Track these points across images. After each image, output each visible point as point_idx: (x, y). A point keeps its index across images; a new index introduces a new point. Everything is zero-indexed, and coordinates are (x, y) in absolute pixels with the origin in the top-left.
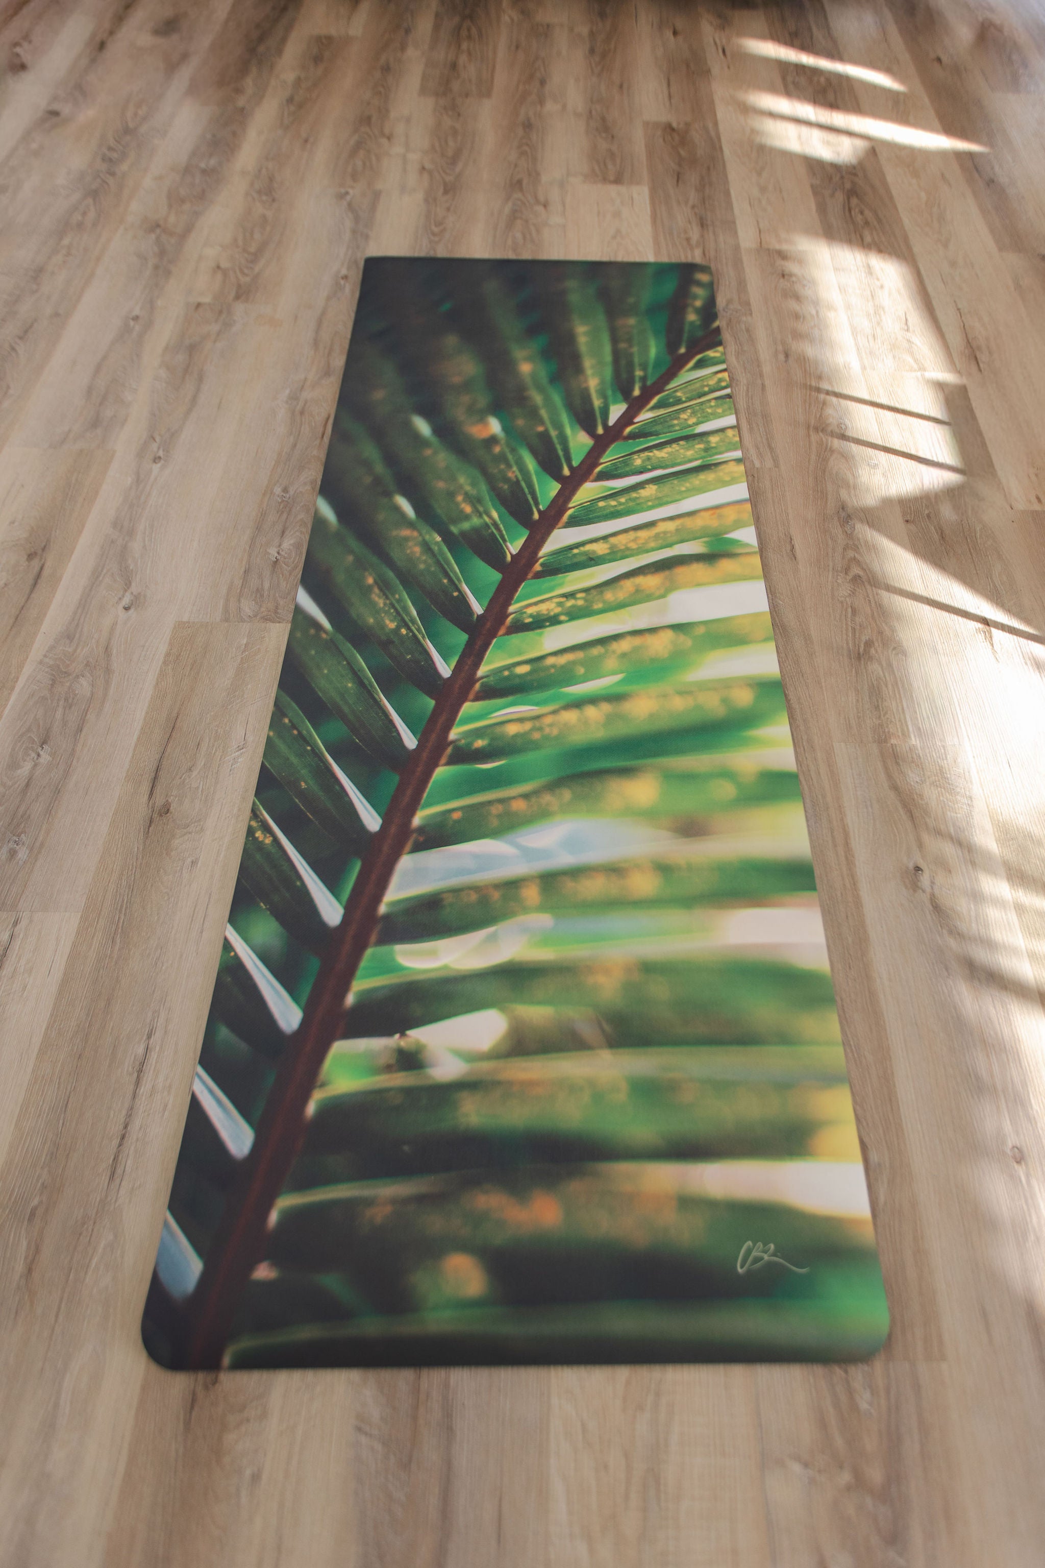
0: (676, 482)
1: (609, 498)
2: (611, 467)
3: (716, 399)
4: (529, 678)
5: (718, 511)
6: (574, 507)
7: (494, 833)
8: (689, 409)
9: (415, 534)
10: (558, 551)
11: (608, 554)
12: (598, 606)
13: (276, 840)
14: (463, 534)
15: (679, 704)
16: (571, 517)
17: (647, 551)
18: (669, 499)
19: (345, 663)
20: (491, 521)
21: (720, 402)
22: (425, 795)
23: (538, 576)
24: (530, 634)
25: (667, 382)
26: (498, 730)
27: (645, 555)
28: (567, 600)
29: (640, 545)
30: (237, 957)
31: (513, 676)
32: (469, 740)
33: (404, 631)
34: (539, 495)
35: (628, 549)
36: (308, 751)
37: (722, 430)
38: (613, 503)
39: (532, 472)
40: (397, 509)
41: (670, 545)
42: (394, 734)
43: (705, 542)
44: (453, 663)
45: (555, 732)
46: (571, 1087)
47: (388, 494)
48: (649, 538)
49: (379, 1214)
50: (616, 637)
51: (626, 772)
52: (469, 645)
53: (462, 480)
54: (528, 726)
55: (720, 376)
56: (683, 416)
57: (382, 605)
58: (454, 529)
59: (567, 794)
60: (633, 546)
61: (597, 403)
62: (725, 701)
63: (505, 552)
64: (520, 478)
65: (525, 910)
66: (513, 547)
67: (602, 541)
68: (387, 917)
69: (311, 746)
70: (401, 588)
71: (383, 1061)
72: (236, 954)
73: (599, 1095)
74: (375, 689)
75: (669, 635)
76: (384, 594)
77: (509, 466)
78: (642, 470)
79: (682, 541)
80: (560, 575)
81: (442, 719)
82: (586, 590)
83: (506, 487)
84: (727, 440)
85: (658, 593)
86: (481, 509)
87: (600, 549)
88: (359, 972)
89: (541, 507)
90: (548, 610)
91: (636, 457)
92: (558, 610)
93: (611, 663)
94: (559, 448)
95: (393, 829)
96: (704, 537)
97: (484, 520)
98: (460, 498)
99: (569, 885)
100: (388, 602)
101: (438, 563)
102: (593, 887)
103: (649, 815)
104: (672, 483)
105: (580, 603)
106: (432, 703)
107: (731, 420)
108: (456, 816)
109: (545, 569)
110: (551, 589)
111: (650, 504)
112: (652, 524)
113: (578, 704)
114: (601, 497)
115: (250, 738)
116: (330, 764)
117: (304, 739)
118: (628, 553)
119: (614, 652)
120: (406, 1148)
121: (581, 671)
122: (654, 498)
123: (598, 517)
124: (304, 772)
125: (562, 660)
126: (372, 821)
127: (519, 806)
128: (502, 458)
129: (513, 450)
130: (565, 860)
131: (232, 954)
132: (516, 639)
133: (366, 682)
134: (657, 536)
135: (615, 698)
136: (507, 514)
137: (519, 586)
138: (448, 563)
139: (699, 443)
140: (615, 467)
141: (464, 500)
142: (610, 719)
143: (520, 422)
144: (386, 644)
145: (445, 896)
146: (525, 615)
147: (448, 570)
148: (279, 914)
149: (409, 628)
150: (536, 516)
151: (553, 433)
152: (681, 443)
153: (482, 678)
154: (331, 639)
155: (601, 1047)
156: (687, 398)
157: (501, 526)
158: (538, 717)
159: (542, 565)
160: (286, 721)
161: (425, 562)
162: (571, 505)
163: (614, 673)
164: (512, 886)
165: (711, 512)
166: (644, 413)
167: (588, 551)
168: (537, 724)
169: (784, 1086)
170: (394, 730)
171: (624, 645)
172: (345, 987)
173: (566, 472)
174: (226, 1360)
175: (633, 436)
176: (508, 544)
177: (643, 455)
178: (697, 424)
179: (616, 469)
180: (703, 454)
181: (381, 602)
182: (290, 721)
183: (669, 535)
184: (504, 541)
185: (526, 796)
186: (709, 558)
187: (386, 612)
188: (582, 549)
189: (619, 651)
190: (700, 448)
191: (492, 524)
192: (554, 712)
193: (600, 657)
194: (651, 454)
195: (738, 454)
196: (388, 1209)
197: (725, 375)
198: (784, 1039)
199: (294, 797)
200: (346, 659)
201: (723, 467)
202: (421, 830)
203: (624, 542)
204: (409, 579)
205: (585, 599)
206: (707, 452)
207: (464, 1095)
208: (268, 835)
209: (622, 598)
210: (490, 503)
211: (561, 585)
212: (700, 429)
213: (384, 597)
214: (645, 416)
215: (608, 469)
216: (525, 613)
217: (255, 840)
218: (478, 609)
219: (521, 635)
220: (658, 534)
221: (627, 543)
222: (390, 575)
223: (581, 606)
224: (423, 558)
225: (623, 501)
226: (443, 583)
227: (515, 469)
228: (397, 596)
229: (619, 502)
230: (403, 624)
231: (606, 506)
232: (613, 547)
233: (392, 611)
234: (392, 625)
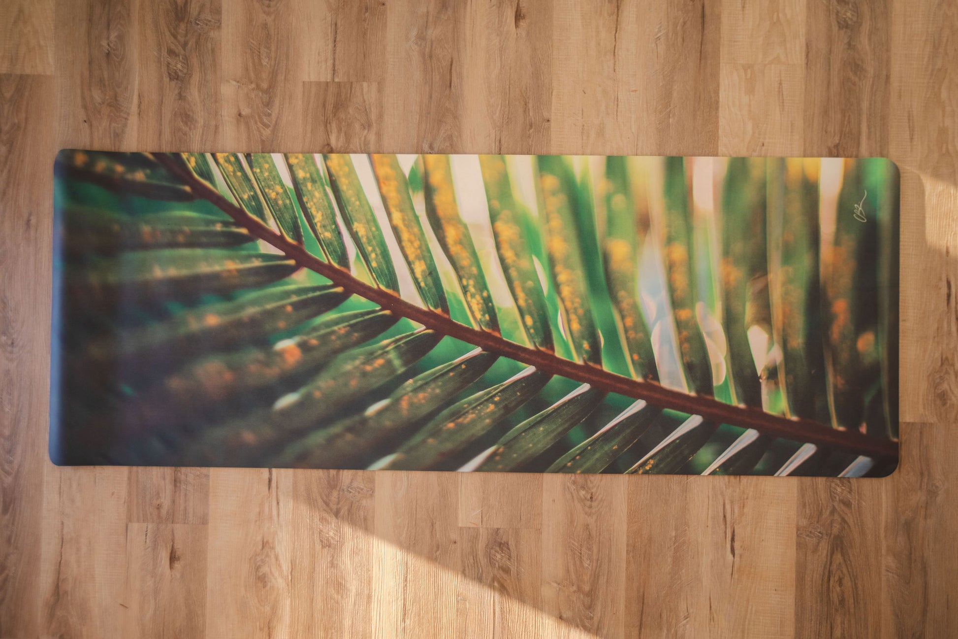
0: (350, 208)
1: (368, 258)
2: (333, 255)
3: (251, 167)
4: (536, 316)
5: (381, 180)
6: (378, 285)
7: (647, 335)
8: (264, 190)
9: (406, 398)
10: (423, 297)
11: (425, 261)
12: (474, 270)
13: (651, 457)
14: (405, 363)
15: (556, 223)
16: (388, 286)
17: (422, 234)
18: (369, 214)
19: (523, 434)
20: (392, 344)
21: (255, 164)
22: (622, 376)
23: (446, 310)
24: (499, 316)
25: (231, 205)
26: (576, 334)
27: (426, 236)
28: (469, 291)
29: (417, 238)
30: (719, 467)
31: (534, 327)
32: (583, 352)
33: (497, 399)
34: (365, 310)
35: (420, 247)
36: (591, 449)
37: (290, 167)
38: (373, 255)
39: (339, 315)
40: (380, 413)
41: (417, 218)
42: (579, 398)
43: (414, 192)
44: (524, 365)
45: (577, 300)
46: (786, 294)
47: (365, 421)
48: (409, 231)
49: (840, 381)
50: (502, 260)
51: (607, 259)
52: (508, 355)
53: (348, 367)
54: (573, 317)
55: (221, 161)
56: (273, 195)
57: (474, 415)
58: (401, 370)
59: (622, 294)
60: (417, 244)
61: (257, 263)
62: (554, 193)
63: (423, 334)
64: (347, 324)
65: (693, 317)
66: (419, 328)
67: (413, 266)
68: (698, 392)
69: (587, 447)
70: (457, 404)
71: (773, 386)
72: (718, 468)
73: (788, 281)
74: (545, 412)
75: (500, 225)
76: (464, 414)
77: (333, 332)
78: (337, 232)
79: (413, 209)
80: (446, 295)
81: (568, 369)
82: (460, 278)
83: (356, 335)
84: (303, 164)
85: (462, 229)
86: (380, 352)
87: (420, 268)
88: (728, 403)
89: (377, 309)
90: (478, 304)
91: (322, 236)
92: (478, 297)
93: (524, 264)
94: (311, 295)
95: (645, 393)
96: (408, 193)
97: (391, 349)
98: (368, 368)
99: (679, 293)
100: (471, 412)
101: (434, 380)
102: (681, 280)
103: (636, 247)
104: (352, 211)
105: (471, 282)
106: (556, 377)
107: (278, 159)
108: (636, 357)
109: (440, 306)
110: (459, 302)
111: (374, 229)
112: (395, 229)
113: (556, 286)
114: (367, 264)
116: (601, 433)
117: (583, 452)
118: (424, 248)
119: (514, 261)
120: (813, 372)
122: (367, 225)
123: (388, 267)
124: (606, 448)
125: (521, 295)
126: (639, 405)
127: (629, 321)
128: (324, 339)
129: (315, 329)
130: (663, 295)
131: (718, 470)
132: (504, 325)
133: (539, 419)
134: (407, 226)
135: (552, 263)
136: (385, 333)
137: (456, 324)
138: (436, 372)
139: (306, 186)
140: (333, 252)
141: (371, 364)
142: (568, 266)
143: (281, 324)
144: (507, 409)
145: (685, 361)
146: (483, 319)
147: (441, 372)
148: (695, 449)
149: (495, 396)
150: (387, 312)
151: (295, 299)
152: (305, 199)
153: (536, 346)
154: (504, 445)
155: (767, 278)
156: (250, 190)
157: (397, 337)
158: (567, 311)
159: (436, 307)
160: (569, 464)
161: (434, 389)
162: (375, 287)
163: (532, 262)
164: (680, 325)
165: (382, 185)
166: (270, 227)
167: (422, 275)
168: (571, 311)
169: (786, 190)
170: (576, 398)
171: (509, 254)
172: (735, 409)
173: (339, 289)
174: (895, 440)
175: (298, 236)
176: (415, 331)
177: (320, 231)
178: (283, 186)
179: (335, 251)
180: (319, 183)
181: (471, 417)
182: (570, 462)
183: (406, 218)
184: (412, 334)
185: (623, 318)
186: (429, 192)
187: (480, 411)
188: (420, 280)
189: (514, 258)
190: (312, 186)
191: (395, 344)
192: (563, 300)
193: (519, 270)
194: (319, 225)
195: (318, 157)
196: (838, 377)
197: (220, 156)
198: (763, 186)
199: (624, 452)
200: (521, 434)
201: (333, 171)
202: (645, 377)
203: (413, 250)
204: (450, 399)
205: (469, 278)
206: (316, 181)
207: (789, 346)
208: (648, 462)
209: (467, 254)
210: (374, 346)
211: (455, 295)
212: (289, 183)
213: (467, 414)
214: (272, 225)
215: (336, 258)
216: (480, 319)
217: (650, 469)
218: (477, 351)
219: (499, 322)
220: (405, 225)
221: (414, 248)
222: (445, 412)
223: (474, 282)
224: (429, 390)
225: (370, 249)
226: (453, 375)
227: (336, 328)
228: (465, 406)
229: (372, 251)
230: (490, 399)
231: (377, 262)
232: (418, 258)
233: (479, 408)
234: (492, 407)
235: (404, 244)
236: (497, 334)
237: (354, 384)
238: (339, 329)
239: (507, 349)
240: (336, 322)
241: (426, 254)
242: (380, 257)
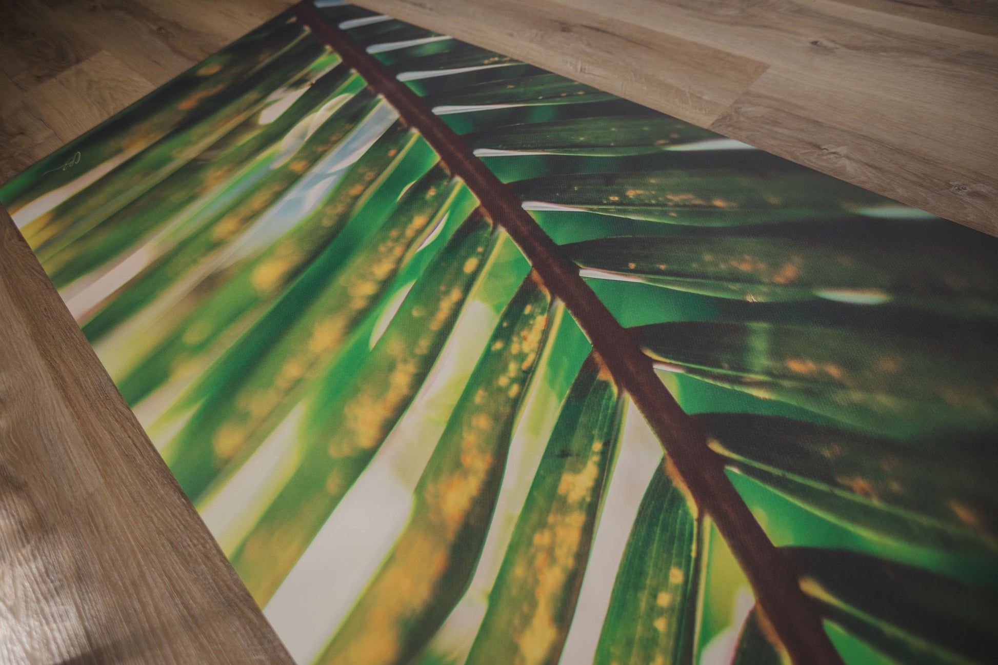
1: (683, 603)
4: (455, 264)
6: (700, 520)
7: (356, 166)
9: (779, 279)
10: (616, 423)
11: (555, 486)
12: (479, 397)
13: (483, 65)
14: (745, 332)
15: (292, 370)
16: (677, 500)
17: (513, 549)
19: (612, 144)
20: (748, 380)
22: (428, 143)
23: (589, 368)
24: (506, 299)
26: (429, 211)
27: (508, 540)
28: (520, 369)
29: (532, 550)
31: (471, 252)
32: (442, 188)
33: (615, 198)
34: (770, 489)
35: (542, 525)
36: (539, 96)
38: (664, 599)
40: (853, 285)
41: (495, 597)
44: (533, 216)
45: (382, 249)
46: (206, 135)
47: (897, 289)
48: (536, 582)
50: (419, 380)
51: (292, 275)
52: (546, 241)
53: (884, 401)
54: (409, 233)
57: (670, 197)
58: (759, 326)
59: (327, 223)
60: (542, 539)
62: (245, 417)
63: (666, 357)
64: (838, 492)
65: (295, 158)
66: (669, 372)
67: (588, 499)
68: (375, 97)
69: (542, 99)
70: (684, 223)
71: (312, 74)
72: (430, 37)
75: (365, 439)
76: (685, 206)
77: (889, 497)
79: (486, 628)
80: (568, 392)
82: (516, 403)
83: (826, 453)
85: (430, 487)
86: (787, 383)
87: (577, 482)
88: (361, 78)
89: (735, 470)
90: (526, 338)
92: (515, 348)
93: (395, 347)
95: (423, 117)
97: (756, 373)
98: (834, 371)
99: (277, 188)
100: (672, 203)
101: (703, 276)
105: (503, 381)
106: (505, 181)
108: (392, 152)
109: (596, 382)
110: (554, 364)
113: (387, 285)
114: (695, 590)
115: (586, 76)
116: (513, 104)
117: (552, 97)
118: (534, 517)
119: (405, 361)
120: (271, 71)
121: (416, 313)
123: (648, 540)
124: (522, 89)
125: (446, 306)
127: (356, 189)
128: (929, 501)
129: (944, 542)
130: (292, 195)
131: (432, 36)
132: (513, 282)
133: (573, 150)
135: (359, 319)
136: (750, 410)
137: (590, 333)
138: (691, 285)
141: (823, 373)
142: (345, 297)
144: (609, 180)
145: (352, 126)
147: (679, 279)
148: (434, 57)
149: (614, 203)
150: (716, 447)
153: (495, 228)
154: (652, 145)
155: (198, 155)
157: (727, 386)
158: (410, 243)
159: (606, 385)
160: (580, 93)
161: (714, 263)
162: (708, 521)
163: (382, 340)
164: (314, 158)
167: (584, 464)
168: (403, 241)
169: (75, 222)
170: (504, 148)
171: (401, 379)
172: (362, 70)
173: (815, 588)
176: (679, 370)
181: (676, 197)
182: (578, 95)
183: (516, 621)
184: (690, 369)
185: (357, 198)
187: (655, 197)
188: (596, 458)
189: (400, 367)
191: (740, 377)
192: (399, 260)
193: (412, 343)
196: (262, 59)
199: (506, 80)
200: (616, 146)
202: (406, 130)
203: (561, 533)
205: (504, 390)
208: (490, 62)
209: (465, 435)
210: (793, 403)
211: (551, 381)
213: (681, 203)
216: (542, 313)
217: (494, 57)
218: (587, 273)
219: (516, 290)
220: (533, 605)
221: (554, 535)
222: (717, 224)
223: (498, 377)
224: (723, 266)
225: (661, 624)
226: (660, 264)
227: (876, 502)
228: (673, 214)
229: (661, 612)
230: (625, 202)
231: (666, 577)
232: (563, 506)
233: (653, 202)
234: (631, 194)
235: (570, 562)
236: (536, 276)
237: (888, 364)
238: (867, 494)
239: (540, 249)
240: (865, 515)
241: (541, 501)
242: (648, 582)
